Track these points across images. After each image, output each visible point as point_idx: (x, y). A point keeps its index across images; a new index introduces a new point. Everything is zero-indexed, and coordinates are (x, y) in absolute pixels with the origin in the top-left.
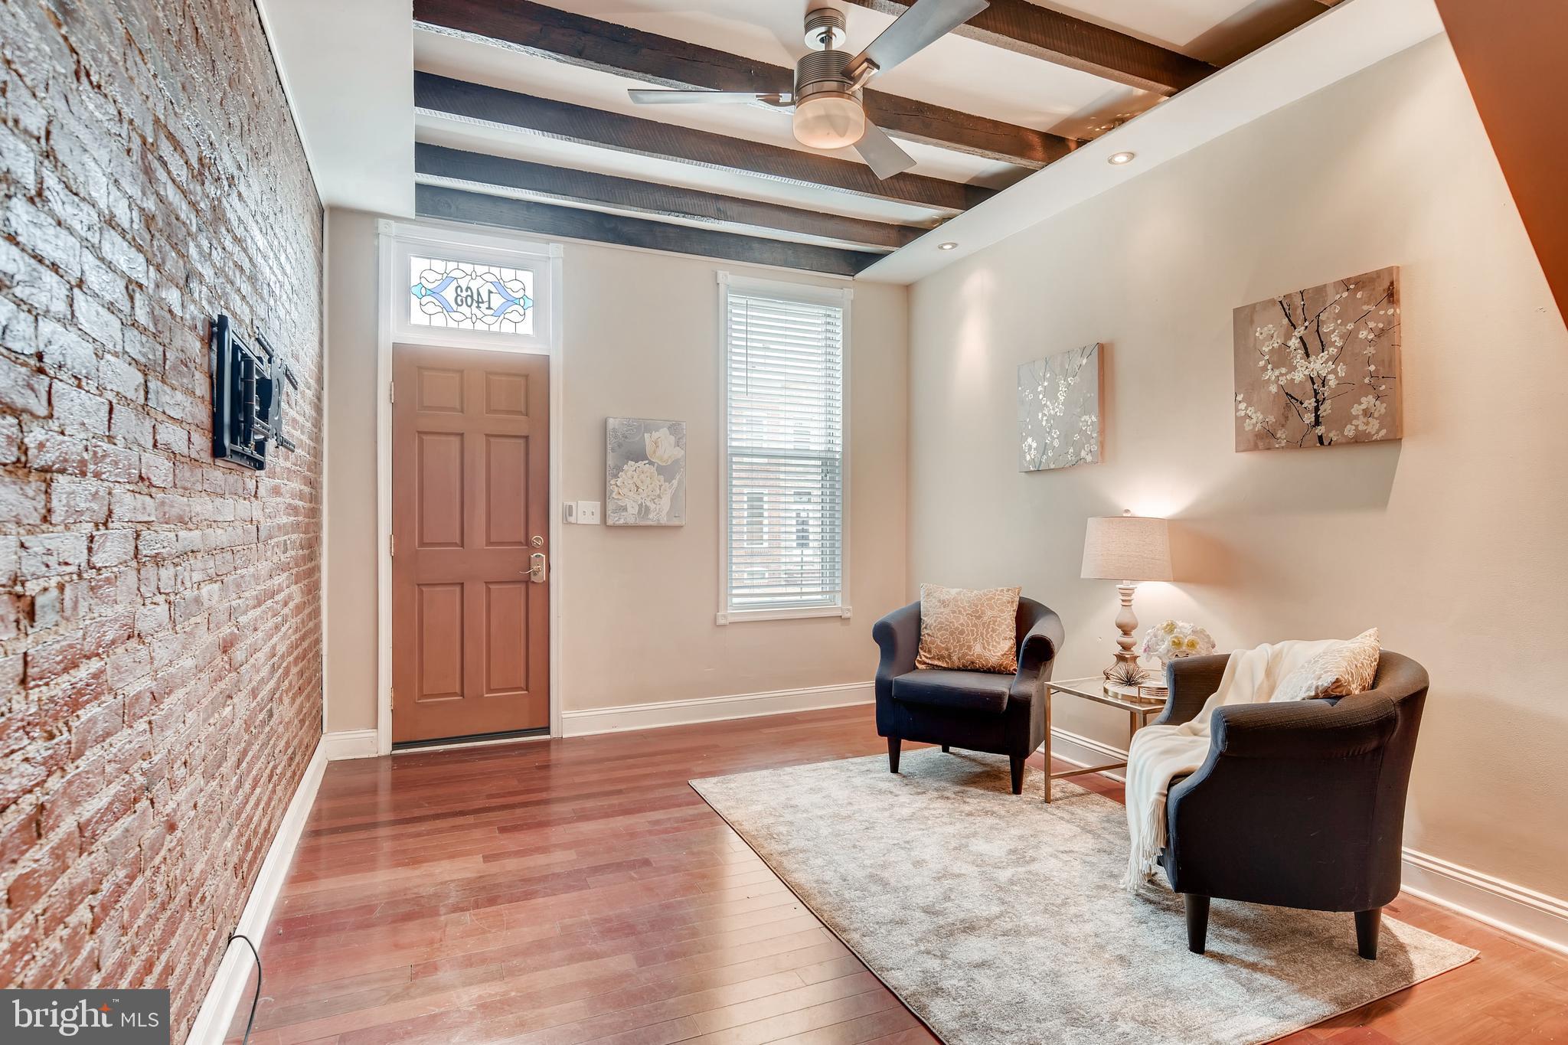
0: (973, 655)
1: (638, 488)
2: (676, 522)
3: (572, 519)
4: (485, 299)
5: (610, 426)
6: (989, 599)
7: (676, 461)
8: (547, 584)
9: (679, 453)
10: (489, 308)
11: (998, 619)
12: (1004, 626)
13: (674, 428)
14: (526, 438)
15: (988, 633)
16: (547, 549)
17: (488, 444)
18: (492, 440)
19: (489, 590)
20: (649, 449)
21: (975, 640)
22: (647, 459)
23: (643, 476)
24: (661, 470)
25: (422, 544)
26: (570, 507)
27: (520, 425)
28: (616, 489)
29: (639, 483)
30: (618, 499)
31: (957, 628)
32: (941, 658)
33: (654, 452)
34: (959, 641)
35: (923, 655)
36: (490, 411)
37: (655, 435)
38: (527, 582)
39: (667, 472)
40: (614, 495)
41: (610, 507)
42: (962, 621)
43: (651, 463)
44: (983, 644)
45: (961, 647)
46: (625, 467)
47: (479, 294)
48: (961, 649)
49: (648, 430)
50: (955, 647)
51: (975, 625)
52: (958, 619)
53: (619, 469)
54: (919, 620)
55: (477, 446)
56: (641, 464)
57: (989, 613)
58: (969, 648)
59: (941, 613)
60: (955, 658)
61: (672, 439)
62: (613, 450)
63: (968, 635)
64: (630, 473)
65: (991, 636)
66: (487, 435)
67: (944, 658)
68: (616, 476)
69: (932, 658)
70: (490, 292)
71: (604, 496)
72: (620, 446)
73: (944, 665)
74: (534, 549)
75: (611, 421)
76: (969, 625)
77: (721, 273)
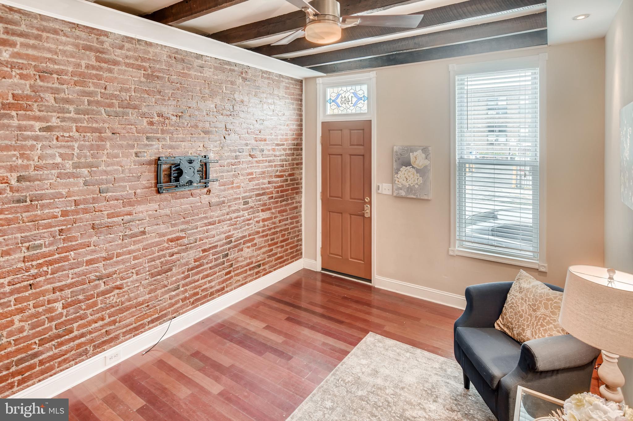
0: (525, 336)
1: (407, 179)
2: (426, 197)
3: (380, 191)
4: (350, 100)
5: (395, 150)
6: (547, 299)
7: (426, 167)
8: (370, 218)
9: (427, 162)
10: (352, 103)
11: (548, 318)
12: (551, 326)
13: (425, 150)
14: (363, 155)
15: (537, 325)
16: (370, 203)
17: (350, 157)
18: (352, 157)
19: (351, 217)
20: (412, 160)
21: (528, 326)
22: (411, 165)
23: (409, 174)
24: (418, 171)
25: (330, 196)
26: (379, 186)
27: (360, 150)
28: (397, 179)
29: (407, 177)
30: (398, 184)
31: (519, 312)
32: (508, 328)
33: (415, 162)
34: (518, 322)
35: (500, 321)
36: (351, 145)
37: (415, 154)
38: (363, 215)
39: (422, 172)
40: (396, 182)
41: (395, 188)
42: (524, 308)
43: (413, 167)
44: (532, 332)
45: (519, 326)
46: (401, 169)
47: (348, 98)
48: (518, 328)
49: (412, 151)
50: (516, 324)
51: (530, 315)
52: (522, 304)
53: (398, 170)
54: (505, 298)
55: (347, 158)
56: (408, 167)
57: (542, 310)
58: (523, 330)
59: (516, 296)
60: (515, 332)
61: (424, 156)
62: (396, 161)
63: (524, 320)
64: (403, 172)
65: (539, 328)
66: (351, 155)
67: (510, 329)
68: (397, 173)
69: (504, 325)
70: (352, 97)
71: (393, 182)
72: (399, 159)
73: (510, 334)
74: (366, 203)
75: (395, 147)
76: (526, 313)
77: (450, 66)
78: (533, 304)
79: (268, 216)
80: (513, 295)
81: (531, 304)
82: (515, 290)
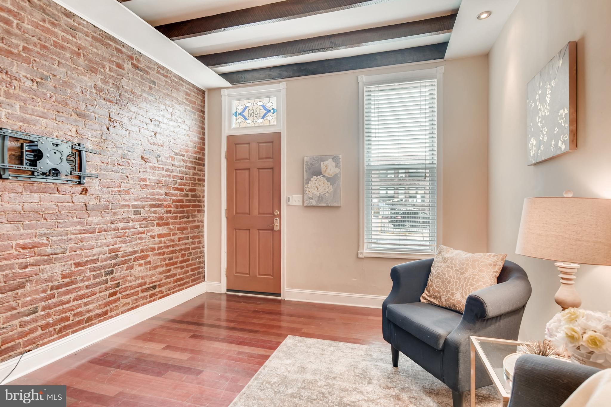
0: (454, 300)
1: (318, 188)
2: (336, 205)
3: (290, 203)
4: (259, 113)
5: (305, 160)
6: (473, 261)
7: (336, 175)
8: (280, 231)
9: (337, 170)
10: (260, 116)
11: (477, 277)
12: (480, 283)
13: (335, 159)
14: (272, 168)
15: (467, 285)
16: (280, 216)
17: (259, 172)
18: (260, 170)
19: (259, 233)
20: (323, 169)
21: (457, 289)
22: (322, 174)
23: (320, 183)
24: (328, 179)
25: (236, 213)
26: (289, 198)
27: (269, 163)
28: (308, 189)
29: (318, 186)
30: (309, 194)
31: (446, 279)
32: (435, 297)
33: (326, 171)
34: (447, 288)
35: (426, 294)
36: (259, 158)
37: (326, 163)
38: (273, 230)
39: (332, 180)
40: (307, 192)
41: (305, 198)
42: (451, 274)
43: (324, 176)
44: (462, 293)
45: (448, 292)
46: (312, 179)
47: (256, 111)
48: (447, 294)
49: (323, 160)
50: (444, 292)
51: (459, 279)
52: (448, 272)
53: (309, 180)
54: (429, 271)
55: (255, 172)
56: (319, 177)
57: (471, 271)
58: (452, 294)
59: (441, 267)
60: (443, 299)
61: (334, 164)
62: (306, 171)
63: (453, 285)
64: (314, 182)
65: (469, 289)
66: (259, 169)
67: (437, 298)
68: (308, 183)
69: (430, 296)
70: (260, 109)
71: (303, 192)
72: (309, 169)
73: (437, 303)
74: (275, 216)
75: (306, 158)
76: (454, 278)
77: (359, 77)
78: (460, 269)
79: (165, 232)
80: (437, 266)
81: (458, 269)
82: (438, 262)
